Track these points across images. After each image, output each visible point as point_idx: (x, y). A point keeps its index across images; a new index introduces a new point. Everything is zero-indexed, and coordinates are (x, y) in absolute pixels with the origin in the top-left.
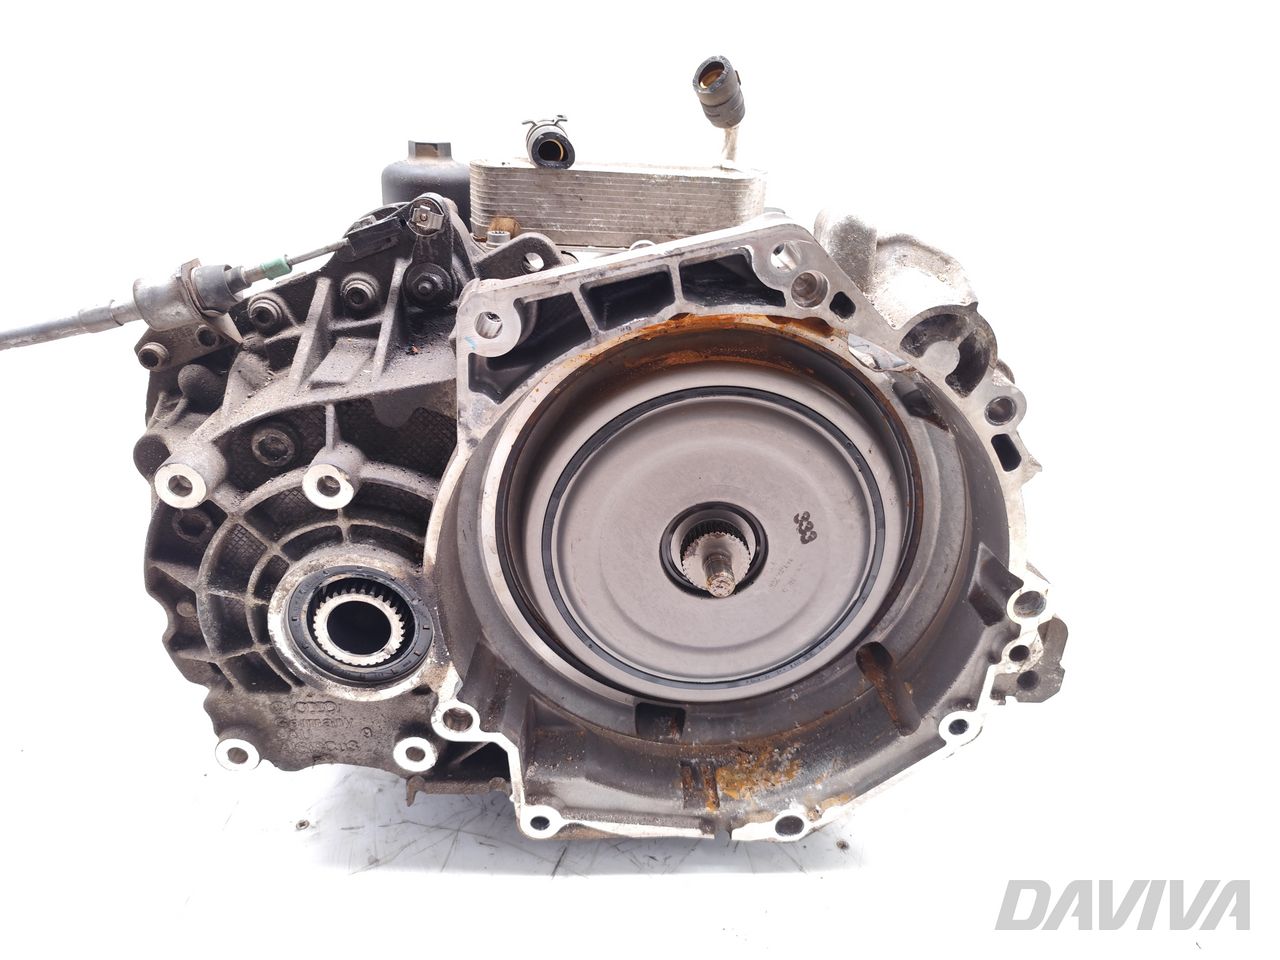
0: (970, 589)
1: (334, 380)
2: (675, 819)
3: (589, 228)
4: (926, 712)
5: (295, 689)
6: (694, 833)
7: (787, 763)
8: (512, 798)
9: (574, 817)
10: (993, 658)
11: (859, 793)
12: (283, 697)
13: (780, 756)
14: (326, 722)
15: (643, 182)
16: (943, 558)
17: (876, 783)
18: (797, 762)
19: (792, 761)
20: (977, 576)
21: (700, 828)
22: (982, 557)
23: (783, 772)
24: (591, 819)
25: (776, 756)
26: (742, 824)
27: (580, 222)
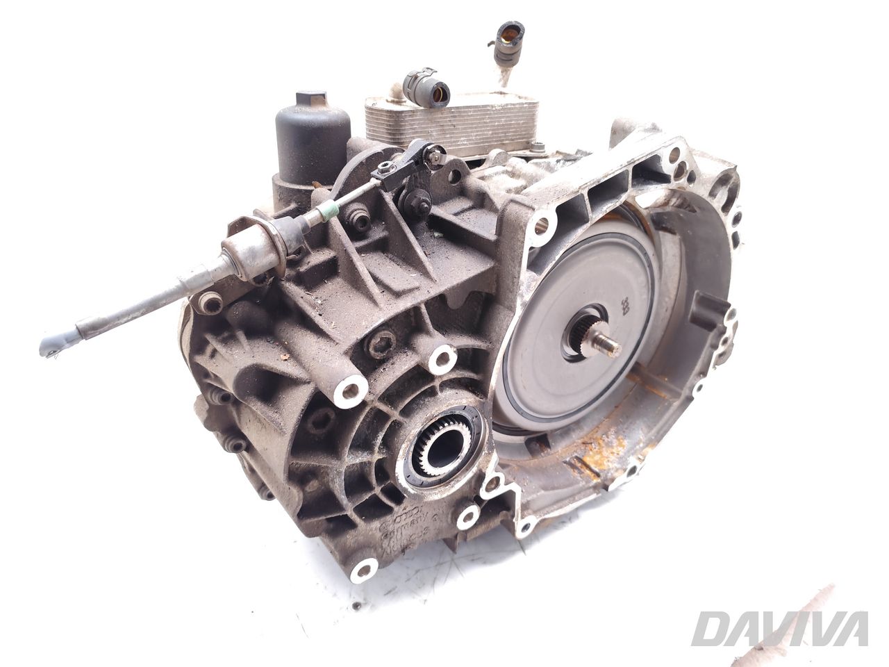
0: (689, 316)
1: (409, 287)
2: (583, 494)
3: (459, 145)
4: (684, 386)
5: (396, 508)
6: (594, 496)
7: (615, 441)
8: (514, 520)
9: (541, 516)
10: (715, 347)
11: (659, 441)
12: (389, 518)
13: (608, 438)
14: (412, 522)
15: (488, 110)
16: (664, 304)
17: (666, 432)
18: (620, 437)
19: (617, 438)
20: (694, 307)
21: (595, 492)
22: (696, 297)
23: (617, 446)
24: (548, 513)
25: (606, 440)
26: (613, 480)
27: (454, 142)
